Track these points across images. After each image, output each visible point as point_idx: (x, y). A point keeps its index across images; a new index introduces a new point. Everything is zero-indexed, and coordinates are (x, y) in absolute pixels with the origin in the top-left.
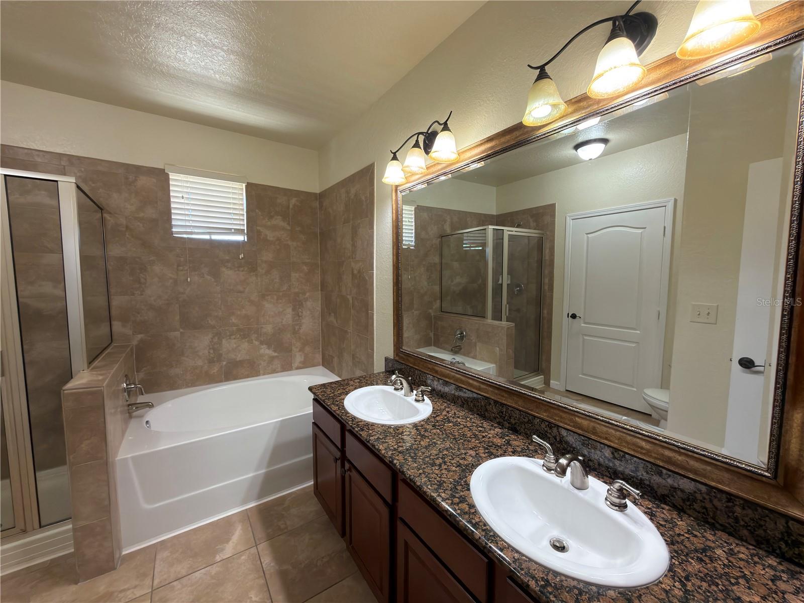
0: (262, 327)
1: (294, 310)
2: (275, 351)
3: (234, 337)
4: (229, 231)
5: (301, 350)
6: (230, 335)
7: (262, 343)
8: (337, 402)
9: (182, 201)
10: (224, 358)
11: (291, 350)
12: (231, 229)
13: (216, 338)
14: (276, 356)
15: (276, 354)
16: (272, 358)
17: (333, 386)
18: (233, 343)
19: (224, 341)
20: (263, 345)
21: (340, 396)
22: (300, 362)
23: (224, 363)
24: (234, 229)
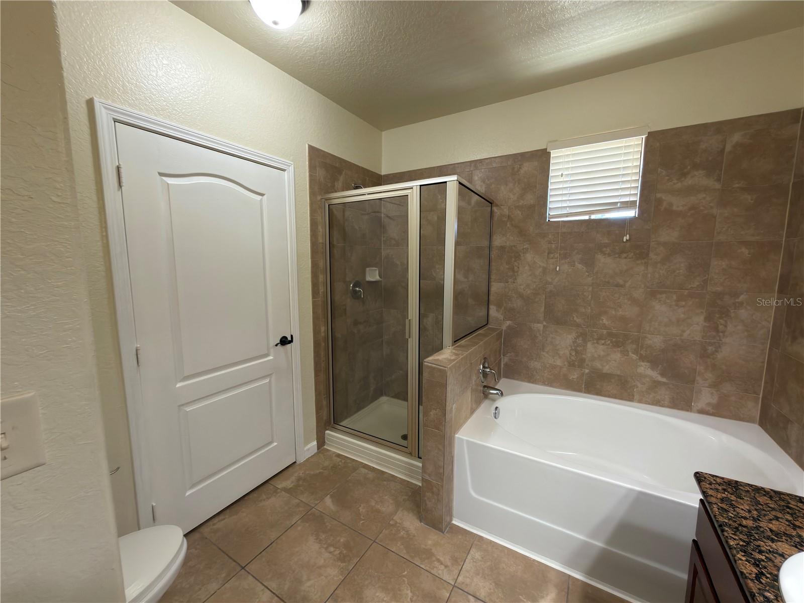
0: (646, 337)
1: (708, 318)
2: (662, 375)
3: (603, 342)
4: (613, 206)
5: (715, 385)
6: (599, 339)
7: (642, 358)
8: (761, 552)
9: (561, 179)
10: (587, 365)
11: (694, 381)
12: (616, 203)
13: (581, 339)
14: (664, 383)
15: (664, 380)
16: (656, 385)
17: (762, 499)
18: (601, 350)
19: (589, 345)
20: (643, 361)
21: (773, 541)
22: (709, 404)
23: (587, 371)
24: (620, 202)
